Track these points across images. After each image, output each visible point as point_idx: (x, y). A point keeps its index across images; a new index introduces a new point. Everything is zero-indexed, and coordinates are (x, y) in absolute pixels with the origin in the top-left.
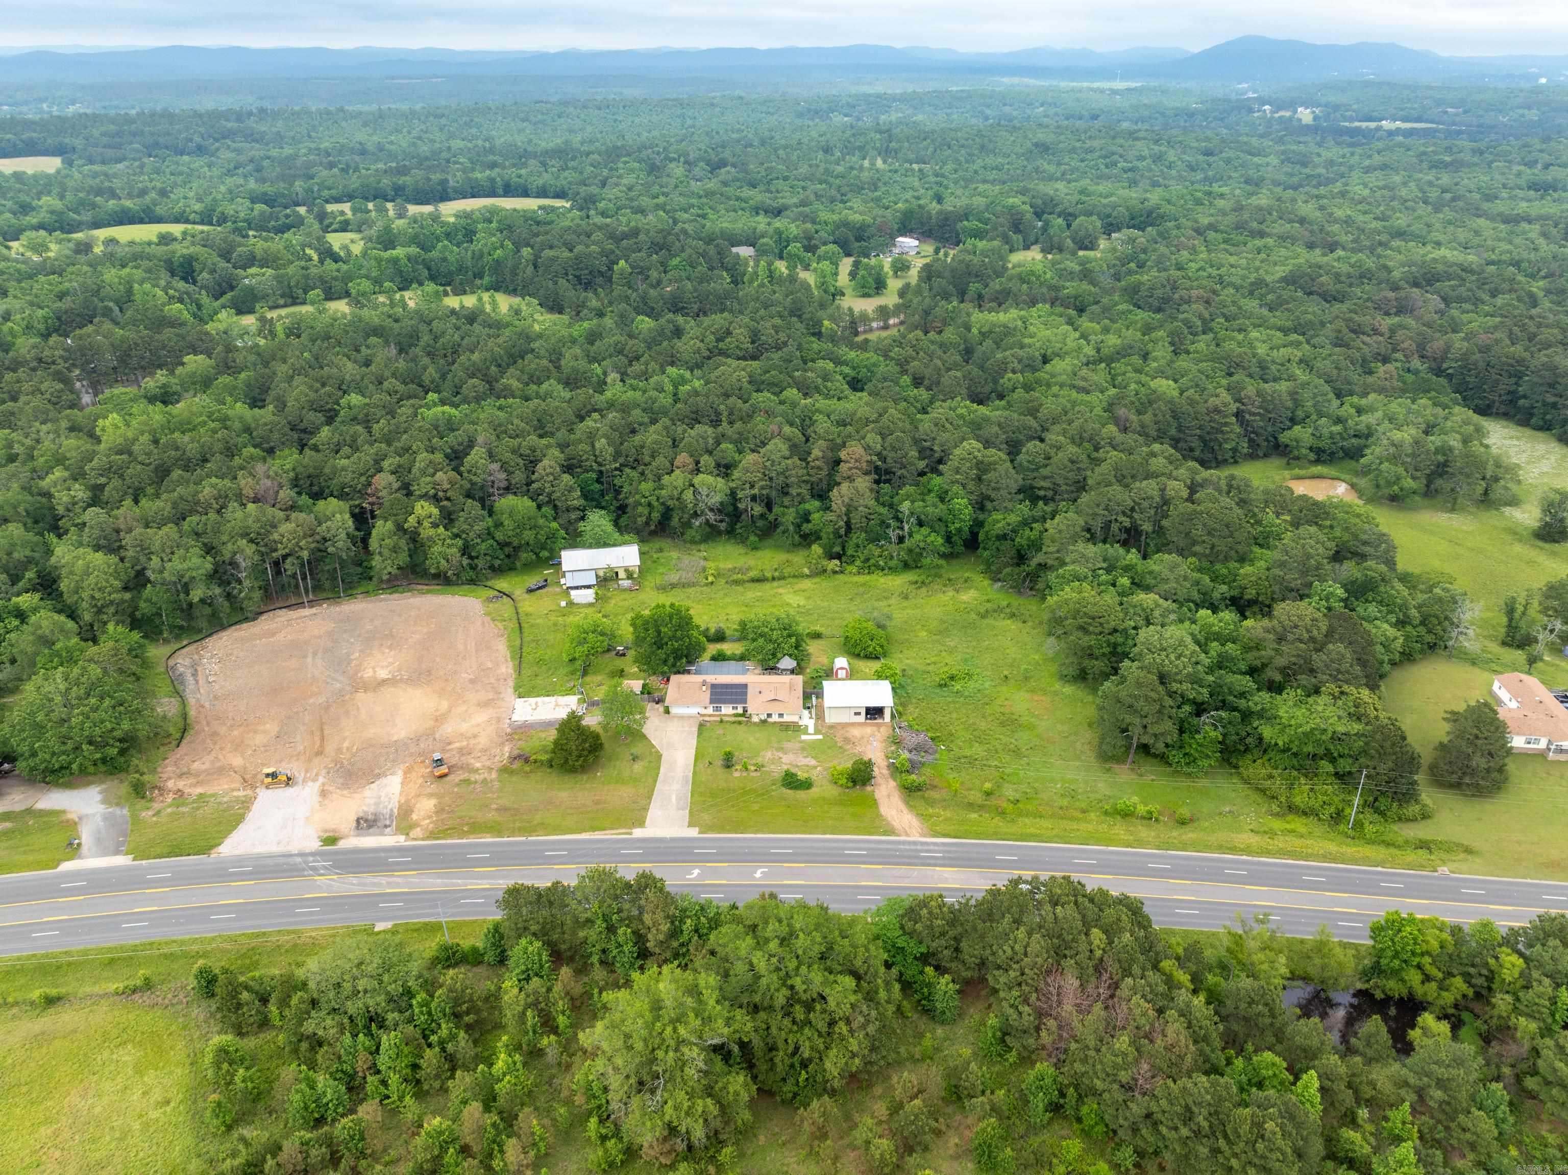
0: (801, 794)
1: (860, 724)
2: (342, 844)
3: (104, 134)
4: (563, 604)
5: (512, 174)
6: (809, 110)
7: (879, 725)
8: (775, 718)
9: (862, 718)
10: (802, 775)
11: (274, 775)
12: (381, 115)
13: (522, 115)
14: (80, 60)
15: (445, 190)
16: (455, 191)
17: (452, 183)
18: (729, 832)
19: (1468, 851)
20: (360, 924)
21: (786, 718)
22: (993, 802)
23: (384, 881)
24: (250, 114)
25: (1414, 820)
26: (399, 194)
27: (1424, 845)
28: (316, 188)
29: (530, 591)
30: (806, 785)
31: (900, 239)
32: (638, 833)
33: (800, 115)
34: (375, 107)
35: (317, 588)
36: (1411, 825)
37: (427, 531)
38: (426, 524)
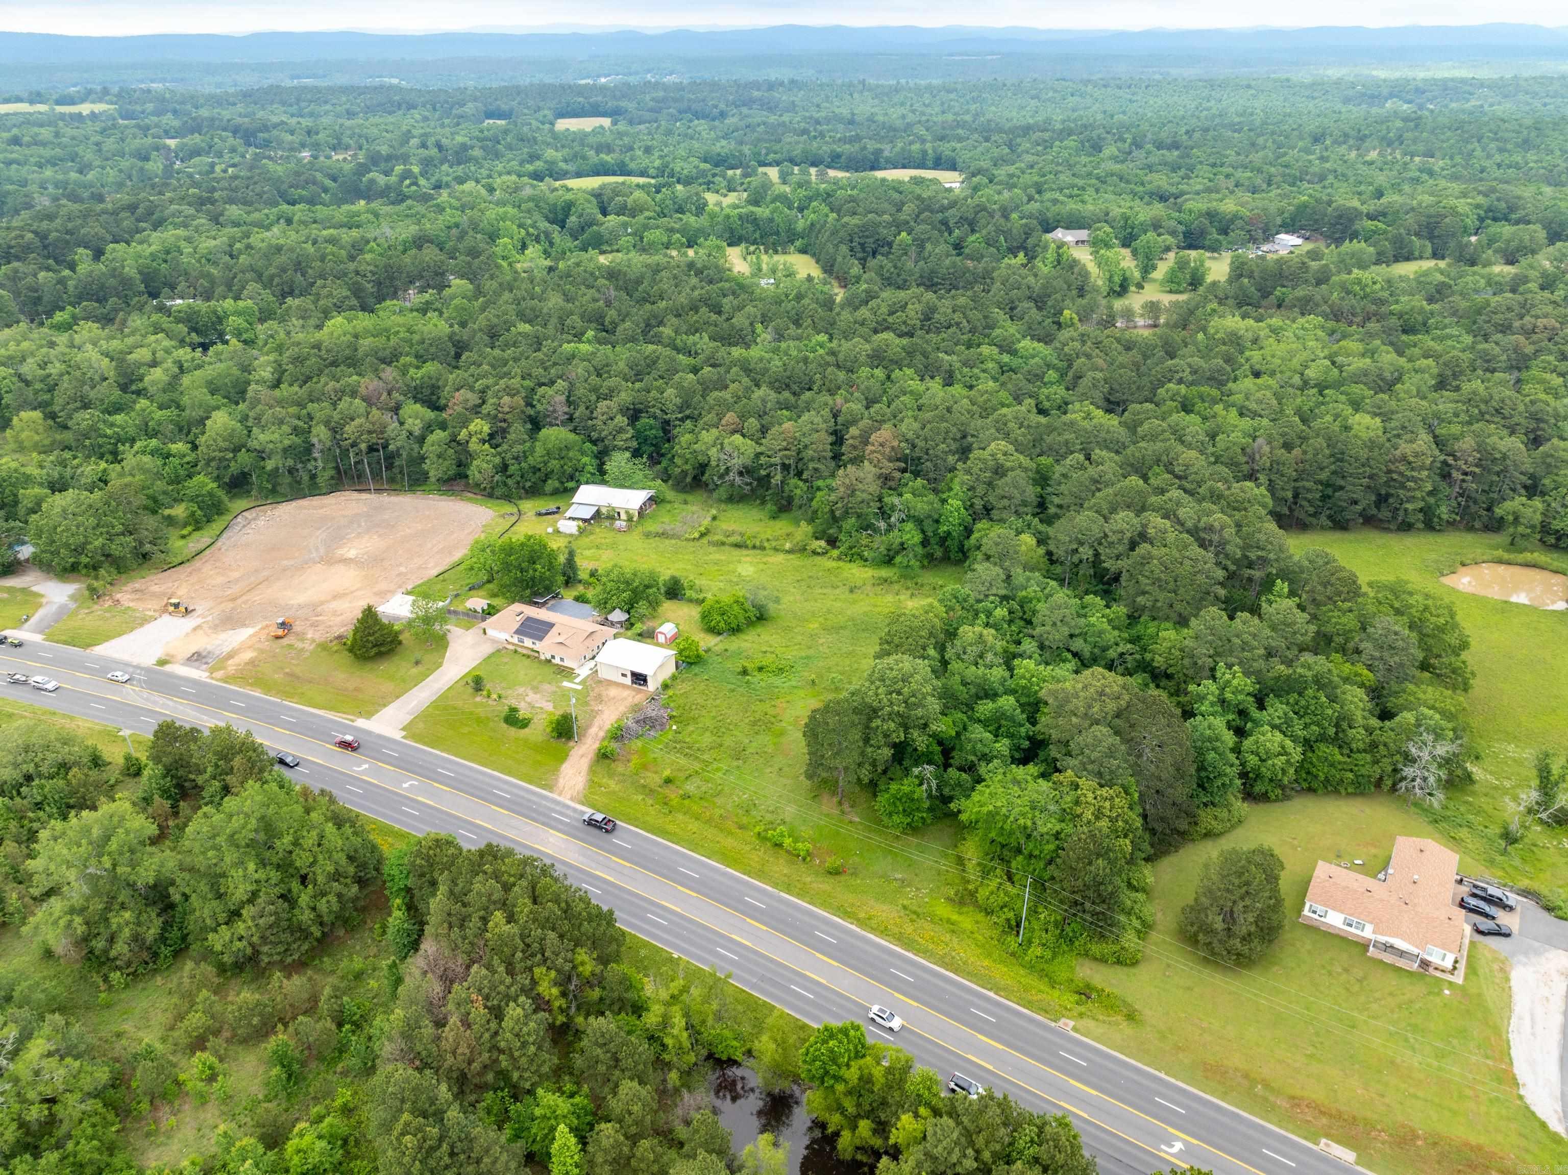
0: (513, 731)
1: (624, 686)
2: (168, 668)
3: (653, 99)
4: (550, 530)
5: (946, 148)
6: (1364, 95)
7: (640, 691)
8: (557, 661)
9: (628, 681)
10: (522, 714)
11: (177, 606)
12: (897, 90)
13: (1034, 92)
14: (711, 37)
15: (877, 160)
16: (888, 161)
17: (886, 153)
18: (424, 744)
19: (1131, 1017)
20: (111, 727)
21: (567, 663)
22: (666, 791)
23: (162, 701)
24: (782, 84)
25: (1102, 960)
26: (835, 161)
27: (1085, 993)
28: (764, 152)
29: (540, 514)
30: (524, 724)
31: (1282, 236)
32: (361, 723)
33: (1347, 100)
34: (893, 82)
35: (392, 480)
36: (1094, 965)
37: (474, 446)
38: (474, 439)
